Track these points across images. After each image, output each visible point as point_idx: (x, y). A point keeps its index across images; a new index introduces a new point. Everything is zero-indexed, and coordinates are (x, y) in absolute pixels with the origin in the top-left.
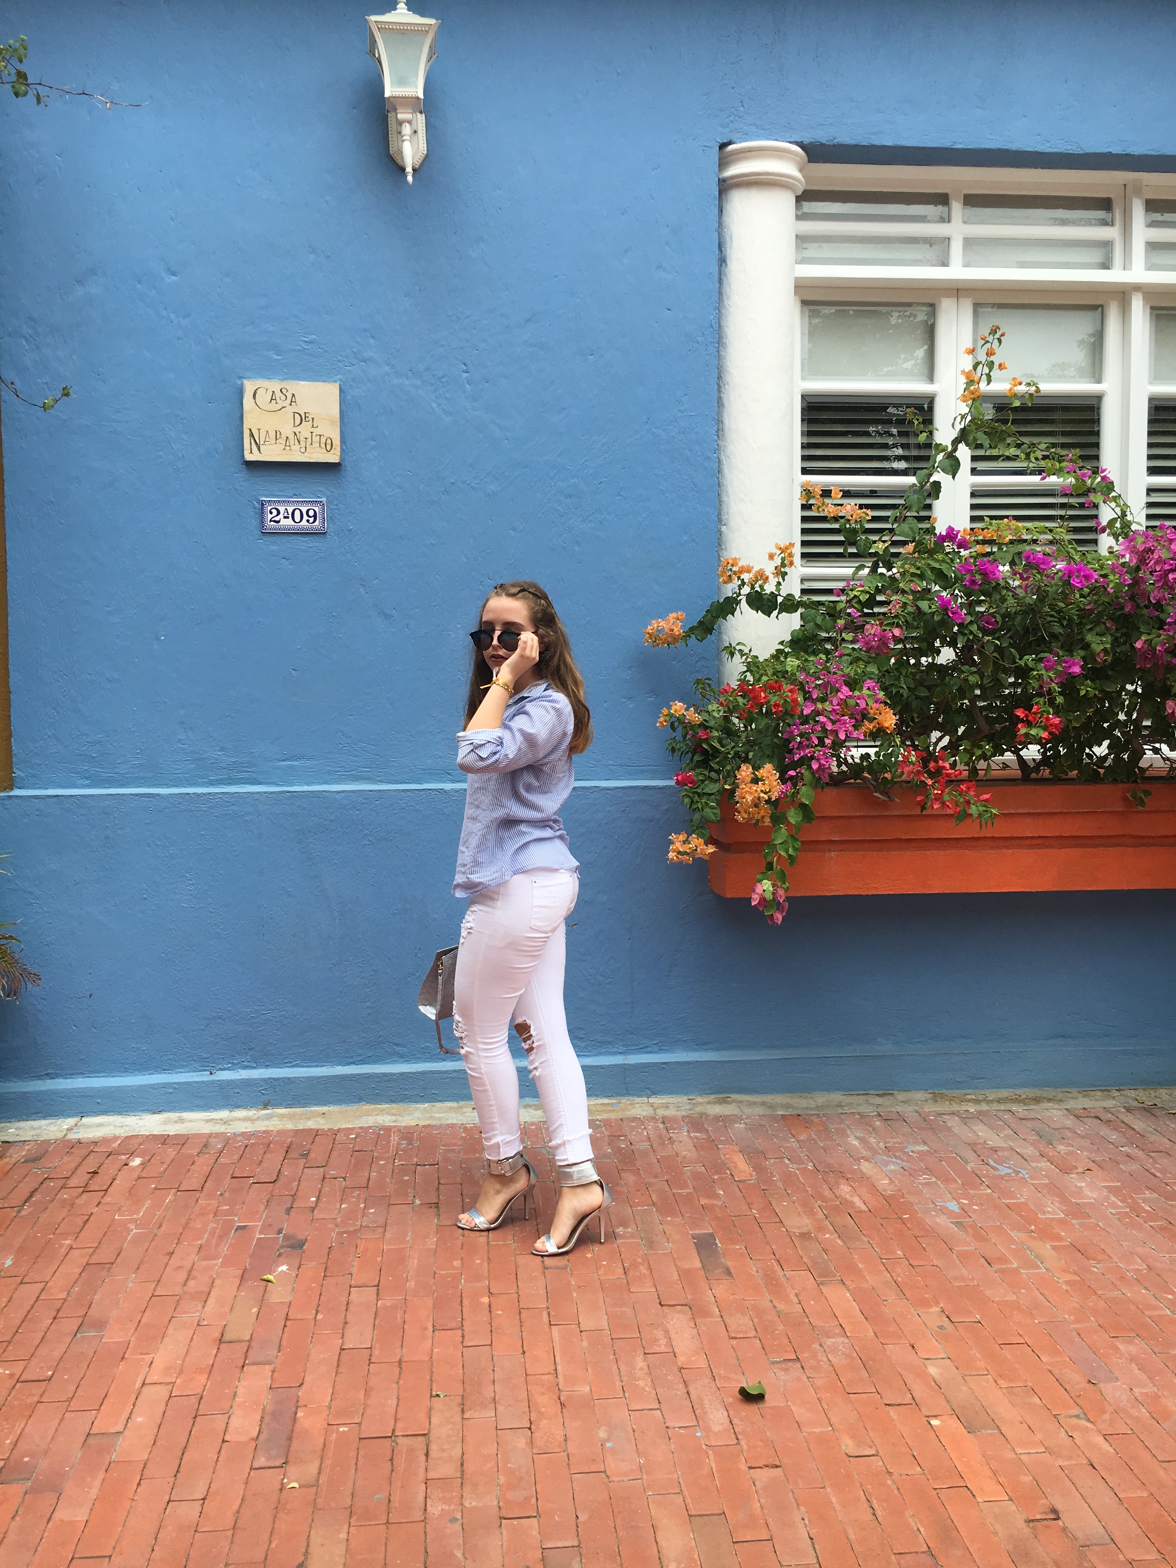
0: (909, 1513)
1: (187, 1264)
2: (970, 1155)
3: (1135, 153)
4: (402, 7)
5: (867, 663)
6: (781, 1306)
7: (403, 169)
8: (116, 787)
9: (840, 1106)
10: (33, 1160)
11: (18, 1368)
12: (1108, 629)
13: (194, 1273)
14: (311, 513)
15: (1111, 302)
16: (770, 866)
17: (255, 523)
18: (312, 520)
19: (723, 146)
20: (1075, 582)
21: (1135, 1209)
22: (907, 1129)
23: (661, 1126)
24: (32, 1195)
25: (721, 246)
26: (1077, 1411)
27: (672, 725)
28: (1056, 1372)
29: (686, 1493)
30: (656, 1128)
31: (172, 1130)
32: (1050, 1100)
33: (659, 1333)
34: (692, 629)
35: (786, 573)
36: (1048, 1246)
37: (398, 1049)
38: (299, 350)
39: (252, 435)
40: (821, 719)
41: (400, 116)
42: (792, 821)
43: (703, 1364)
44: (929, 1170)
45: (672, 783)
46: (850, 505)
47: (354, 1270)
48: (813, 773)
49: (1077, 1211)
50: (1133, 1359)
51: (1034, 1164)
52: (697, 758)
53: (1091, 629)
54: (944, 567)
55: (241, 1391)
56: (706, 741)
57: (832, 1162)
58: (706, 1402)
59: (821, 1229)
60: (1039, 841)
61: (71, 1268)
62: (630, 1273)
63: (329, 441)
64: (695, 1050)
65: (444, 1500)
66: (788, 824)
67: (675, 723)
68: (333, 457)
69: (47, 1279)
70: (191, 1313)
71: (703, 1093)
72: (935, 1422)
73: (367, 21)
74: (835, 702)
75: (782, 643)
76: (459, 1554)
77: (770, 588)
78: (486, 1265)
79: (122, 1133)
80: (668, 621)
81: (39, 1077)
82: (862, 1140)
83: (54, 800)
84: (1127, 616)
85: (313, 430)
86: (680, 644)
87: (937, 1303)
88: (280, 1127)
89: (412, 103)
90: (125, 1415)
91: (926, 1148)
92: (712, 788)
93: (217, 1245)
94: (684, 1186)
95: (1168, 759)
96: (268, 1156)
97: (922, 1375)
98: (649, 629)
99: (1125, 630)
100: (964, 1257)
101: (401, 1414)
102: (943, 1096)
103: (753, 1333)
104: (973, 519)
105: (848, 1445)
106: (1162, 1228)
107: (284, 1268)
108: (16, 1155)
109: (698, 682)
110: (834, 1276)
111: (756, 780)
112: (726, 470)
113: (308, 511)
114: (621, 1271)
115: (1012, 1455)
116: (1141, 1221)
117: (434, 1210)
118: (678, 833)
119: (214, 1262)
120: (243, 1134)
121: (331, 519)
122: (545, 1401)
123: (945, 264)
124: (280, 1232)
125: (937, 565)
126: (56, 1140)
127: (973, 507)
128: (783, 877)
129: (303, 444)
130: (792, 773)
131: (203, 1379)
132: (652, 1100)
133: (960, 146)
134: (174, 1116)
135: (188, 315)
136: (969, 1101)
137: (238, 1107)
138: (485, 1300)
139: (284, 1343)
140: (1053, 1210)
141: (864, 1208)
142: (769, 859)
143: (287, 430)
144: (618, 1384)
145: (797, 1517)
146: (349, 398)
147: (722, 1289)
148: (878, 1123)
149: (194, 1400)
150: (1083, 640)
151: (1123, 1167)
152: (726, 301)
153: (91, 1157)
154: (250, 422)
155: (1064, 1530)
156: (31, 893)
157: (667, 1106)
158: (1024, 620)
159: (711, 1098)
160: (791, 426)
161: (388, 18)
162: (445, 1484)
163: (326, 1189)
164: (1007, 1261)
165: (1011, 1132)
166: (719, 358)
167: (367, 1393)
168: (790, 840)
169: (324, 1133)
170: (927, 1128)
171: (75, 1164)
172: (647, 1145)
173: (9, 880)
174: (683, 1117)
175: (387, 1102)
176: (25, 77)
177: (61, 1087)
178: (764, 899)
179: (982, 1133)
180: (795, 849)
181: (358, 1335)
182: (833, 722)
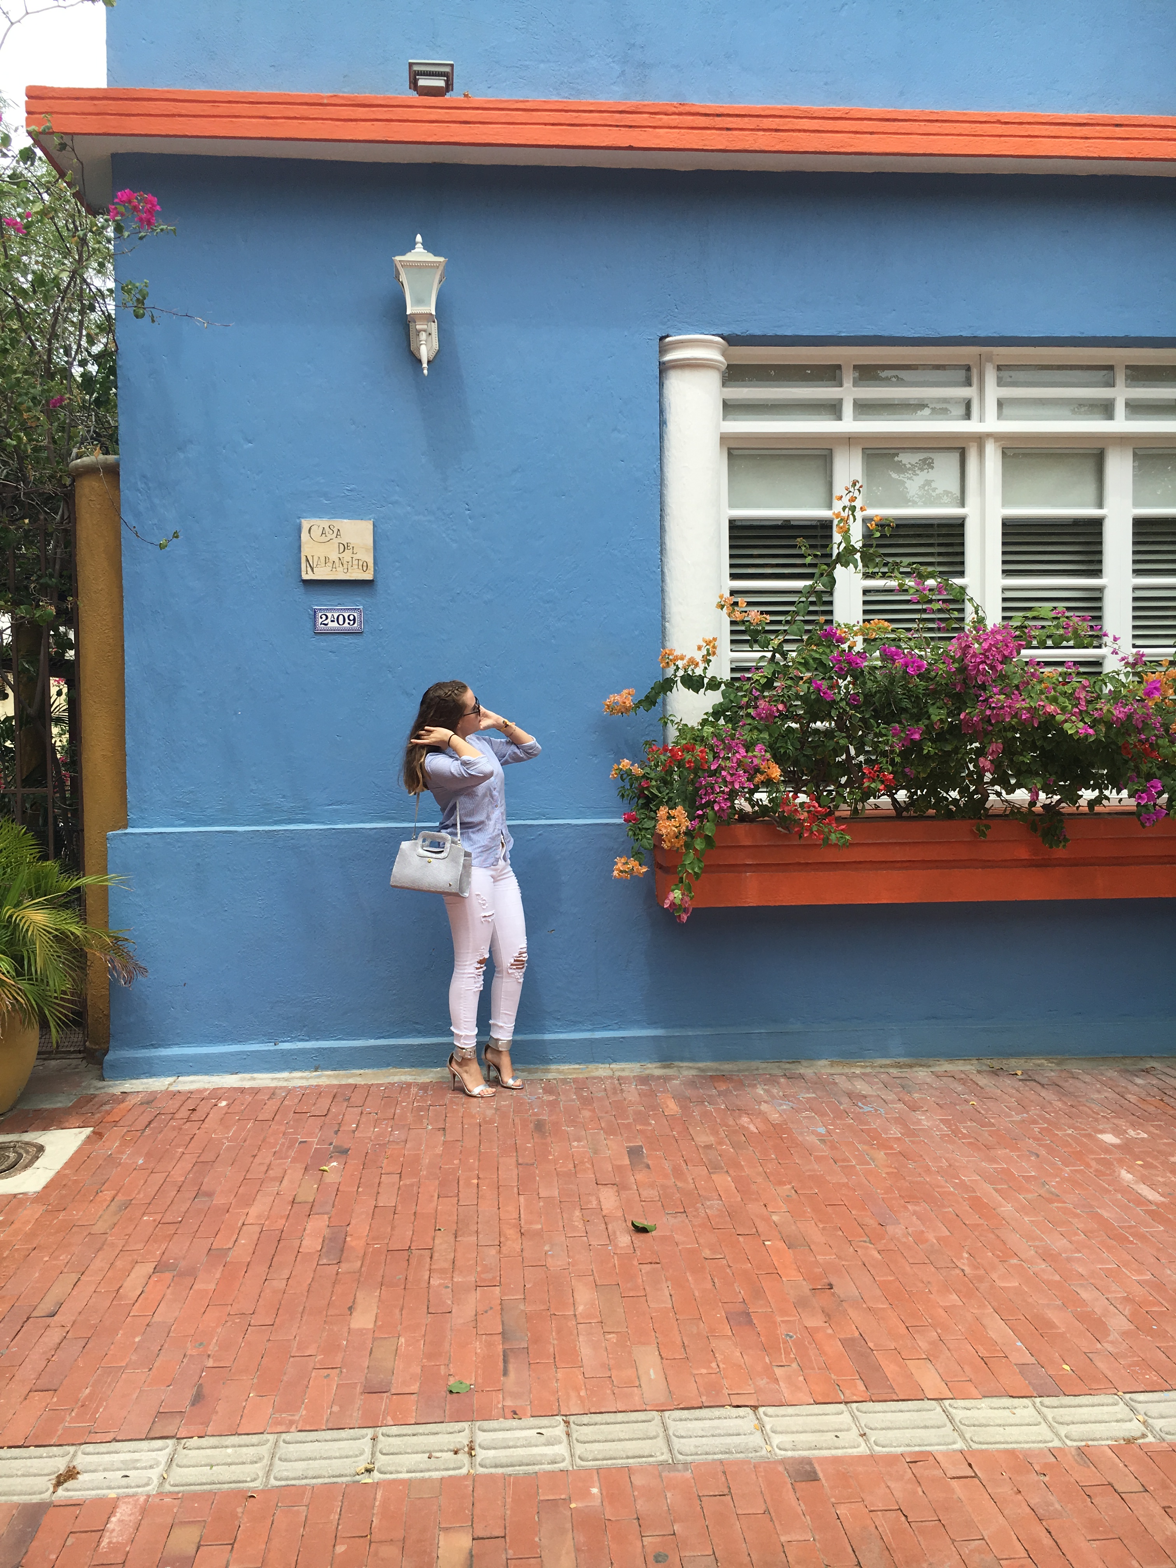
0: (736, 1285)
1: (267, 1161)
2: (845, 1100)
3: (982, 335)
4: (419, 248)
5: (760, 731)
6: (679, 1184)
7: (420, 361)
8: (205, 826)
9: (757, 1069)
10: (148, 1103)
11: (158, 1217)
12: (945, 704)
13: (272, 1167)
14: (352, 618)
15: (971, 444)
16: (681, 881)
17: (309, 625)
18: (352, 623)
19: (662, 338)
20: (910, 670)
21: (956, 1132)
22: (803, 1084)
23: (616, 1082)
24: (150, 1123)
25: (662, 412)
26: (868, 1240)
27: (622, 776)
28: (859, 1219)
29: (596, 1275)
30: (612, 1083)
31: (247, 1084)
32: (921, 1066)
33: (593, 1199)
34: (640, 702)
35: (710, 661)
36: (882, 1153)
37: (417, 1026)
38: (343, 497)
39: (307, 560)
40: (724, 773)
41: (418, 327)
42: (698, 847)
43: (619, 1214)
44: (812, 1109)
45: (622, 821)
46: (754, 611)
47: (383, 1165)
48: (716, 813)
49: (910, 1133)
51: (891, 1105)
52: (641, 801)
53: (933, 704)
54: (823, 657)
55: (308, 1227)
56: (647, 788)
57: (739, 1103)
58: (618, 1233)
59: (721, 1143)
60: (907, 864)
61: (186, 1164)
62: (578, 1168)
63: (365, 564)
64: (646, 1028)
65: (441, 1278)
66: (695, 849)
67: (625, 775)
68: (368, 576)
69: (170, 1170)
70: (272, 1188)
71: (652, 1061)
72: (766, 1243)
73: (393, 261)
74: (735, 760)
75: (706, 714)
77: (699, 671)
78: (477, 1163)
79: (211, 1086)
80: (622, 696)
81: (145, 1047)
82: (766, 1091)
83: (159, 836)
84: (958, 694)
85: (353, 555)
86: (632, 713)
87: (790, 1183)
88: (328, 1083)
89: (428, 317)
90: (233, 1240)
91: (814, 1095)
92: (648, 824)
93: (287, 1151)
94: (628, 1118)
95: (1007, 801)
96: (319, 1100)
97: (767, 1220)
98: (608, 702)
99: (958, 705)
100: (819, 1159)
101: (414, 1239)
102: (838, 1064)
103: (658, 1198)
104: (865, 612)
105: (707, 1253)
106: (970, 1143)
107: (335, 1164)
108: (132, 1101)
109: (646, 743)
110: (722, 1168)
111: (670, 817)
112: (668, 579)
113: (349, 616)
114: (571, 1166)
115: (814, 1259)
116: (956, 1139)
117: (442, 1132)
118: (621, 857)
119: (285, 1161)
120: (300, 1087)
121: (366, 621)
122: (511, 1233)
123: (839, 418)
124: (331, 1144)
125: (817, 656)
126: (161, 1091)
127: (865, 603)
128: (689, 889)
129: (345, 566)
130: (700, 812)
131: (283, 1221)
132: (612, 1066)
133: (843, 334)
134: (248, 1076)
135: (261, 472)
136: (858, 1066)
137: (295, 1070)
138: (475, 1181)
139: (336, 1203)
140: (895, 1131)
141: (756, 1131)
142: (680, 875)
143: (334, 556)
144: (561, 1224)
145: (664, 1285)
146: (380, 531)
147: (639, 1176)
148: (782, 1080)
149: (278, 1233)
150: (927, 712)
151: (958, 1107)
152: (666, 453)
153: (190, 1101)
154: (306, 551)
155: (833, 1294)
156: (141, 906)
157: (623, 1070)
158: (880, 698)
159: (658, 1064)
160: (719, 546)
161: (409, 257)
162: (442, 1271)
163: (364, 1119)
164: (849, 1161)
165: (882, 1086)
166: (662, 495)
167: (393, 1229)
168: (696, 861)
169: (362, 1086)
170: (820, 1084)
171: (178, 1105)
172: (603, 1094)
173: (125, 897)
174: (634, 1076)
175: (408, 1067)
176: (143, 304)
177: (162, 1054)
178: (674, 904)
179: (861, 1086)
180: (700, 868)
181: (388, 1199)
182: (732, 775)
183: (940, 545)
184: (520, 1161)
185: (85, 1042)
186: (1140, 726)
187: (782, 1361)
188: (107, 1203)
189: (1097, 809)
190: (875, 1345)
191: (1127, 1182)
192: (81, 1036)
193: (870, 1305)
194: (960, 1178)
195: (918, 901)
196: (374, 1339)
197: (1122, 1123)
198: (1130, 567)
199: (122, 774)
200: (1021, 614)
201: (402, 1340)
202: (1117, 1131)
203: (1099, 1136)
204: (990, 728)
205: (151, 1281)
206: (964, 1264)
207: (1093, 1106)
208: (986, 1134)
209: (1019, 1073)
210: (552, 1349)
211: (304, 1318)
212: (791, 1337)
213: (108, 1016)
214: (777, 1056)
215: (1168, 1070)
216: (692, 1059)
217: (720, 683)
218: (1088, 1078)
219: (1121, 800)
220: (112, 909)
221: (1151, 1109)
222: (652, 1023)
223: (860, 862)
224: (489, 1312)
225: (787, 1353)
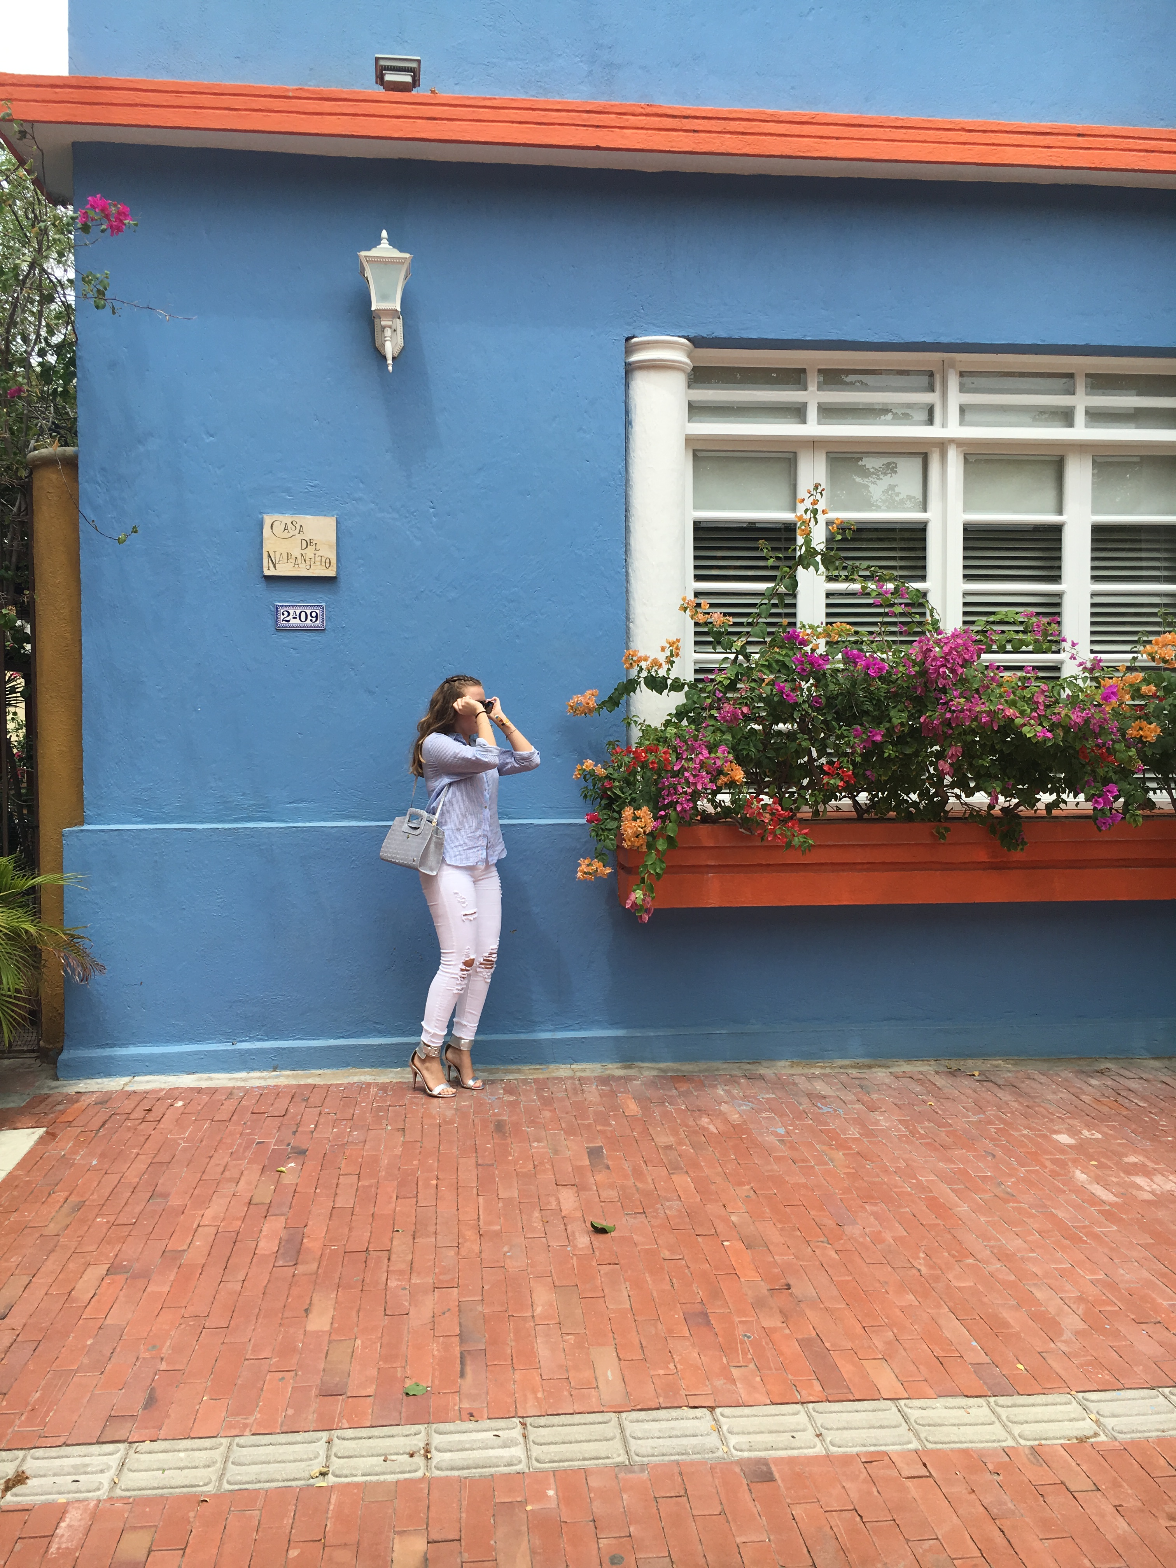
0: (695, 1285)
1: (223, 1163)
2: (805, 1101)
4: (385, 244)
5: (723, 733)
6: (639, 1185)
7: (384, 358)
8: (163, 823)
9: (717, 1070)
10: (101, 1103)
11: (112, 1218)
12: (906, 707)
13: (228, 1167)
14: (314, 614)
15: (934, 449)
16: (643, 881)
17: (271, 622)
18: (314, 619)
19: (628, 339)
20: (872, 673)
21: (914, 1132)
22: (765, 1085)
23: (577, 1082)
24: (105, 1123)
25: (627, 412)
26: (825, 1240)
27: (585, 776)
28: (817, 1219)
29: (554, 1276)
30: (573, 1084)
31: (204, 1085)
32: (880, 1066)
33: (553, 1200)
34: (604, 703)
35: (674, 662)
36: (841, 1154)
37: (377, 1026)
38: (305, 492)
39: (269, 556)
40: (686, 774)
41: (383, 323)
42: (660, 848)
43: (579, 1214)
44: (772, 1110)
45: (584, 821)
46: (717, 613)
47: (342, 1166)
48: (678, 813)
49: (868, 1133)
50: (873, 1214)
51: (850, 1106)
52: (604, 802)
53: (894, 707)
54: (786, 660)
55: (264, 1229)
56: (610, 789)
57: (700, 1104)
58: (577, 1234)
59: (680, 1143)
60: (868, 866)
61: (141, 1165)
62: (538, 1169)
63: (328, 561)
64: (607, 1028)
65: (399, 1280)
66: (657, 850)
67: (587, 776)
68: (331, 573)
69: (125, 1171)
70: (228, 1189)
71: (613, 1061)
72: (725, 1243)
73: (358, 256)
74: (698, 761)
75: (670, 715)
76: (407, 1304)
77: (662, 673)
78: (436, 1164)
79: (167, 1086)
80: (585, 697)
81: (101, 1046)
82: (726, 1091)
83: (116, 833)
84: (919, 698)
85: (316, 552)
86: (595, 714)
87: (749, 1184)
88: (286, 1083)
89: (393, 314)
90: (188, 1241)
91: (774, 1096)
92: (612, 825)
93: (244, 1151)
94: (588, 1118)
95: (966, 804)
96: (278, 1100)
97: (726, 1221)
98: (571, 702)
99: (919, 708)
100: (778, 1159)
101: (372, 1240)
102: (798, 1064)
103: (617, 1199)
104: (828, 615)
105: (666, 1254)
106: (928, 1143)
107: (293, 1165)
108: (85, 1101)
109: (610, 743)
110: (682, 1169)
111: (635, 818)
112: (632, 580)
113: (311, 613)
114: (531, 1166)
115: (772, 1260)
116: (914, 1139)
117: (401, 1132)
118: (585, 858)
119: (241, 1162)
120: (258, 1087)
121: (329, 619)
122: (470, 1234)
123: (803, 423)
124: (288, 1145)
125: (781, 658)
126: (117, 1091)
127: (828, 606)
128: (651, 889)
129: (308, 563)
130: (662, 813)
131: (239, 1223)
132: (573, 1066)
133: (808, 338)
134: (205, 1076)
135: (223, 466)
136: (819, 1067)
137: (253, 1070)
139: (293, 1204)
140: (854, 1132)
141: (716, 1131)
142: (642, 875)
143: (296, 552)
144: (520, 1225)
145: (623, 1286)
146: (343, 527)
147: (599, 1177)
148: (743, 1081)
149: (234, 1234)
150: (889, 715)
151: (915, 1108)
152: (632, 454)
153: (145, 1100)
154: (268, 547)
155: (791, 1294)
156: (97, 904)
157: (584, 1070)
158: (843, 700)
159: (619, 1065)
160: (683, 547)
161: (374, 252)
162: (401, 1272)
163: (322, 1120)
164: (807, 1161)
165: (840, 1086)
166: (627, 496)
167: (350, 1230)
168: (658, 862)
169: (320, 1086)
170: (779, 1084)
171: (133, 1106)
172: (563, 1094)
173: (80, 894)
174: (595, 1077)
175: (368, 1067)
176: (104, 295)
177: (118, 1053)
178: (636, 904)
179: (820, 1087)
180: (661, 869)
181: (344, 1201)
182: (694, 776)
183: (902, 549)
184: (480, 1162)
185: (39, 1041)
186: (1097, 731)
187: (739, 1362)
188: (60, 1204)
189: (1055, 812)
190: (832, 1345)
191: (1082, 1182)
192: (35, 1034)
193: (827, 1304)
194: (916, 1178)
195: (879, 903)
196: (330, 1342)
197: (1075, 1122)
198: (1088, 573)
199: (79, 770)
200: (985, 619)
201: (359, 1342)
202: (1072, 1131)
203: (1054, 1136)
204: (950, 732)
205: (103, 1283)
206: (920, 1264)
207: (1048, 1106)
208: (943, 1135)
209: (977, 1073)
210: (509, 1351)
211: (260, 1320)
212: (749, 1337)
213: (62, 1016)
214: (737, 1058)
215: (1122, 1072)
216: (653, 1060)
217: (684, 685)
218: (1043, 1079)
219: (1078, 803)
220: (68, 907)
221: (1105, 1109)
222: (614, 1024)
223: (822, 864)
224: (447, 1314)
225: (745, 1354)
